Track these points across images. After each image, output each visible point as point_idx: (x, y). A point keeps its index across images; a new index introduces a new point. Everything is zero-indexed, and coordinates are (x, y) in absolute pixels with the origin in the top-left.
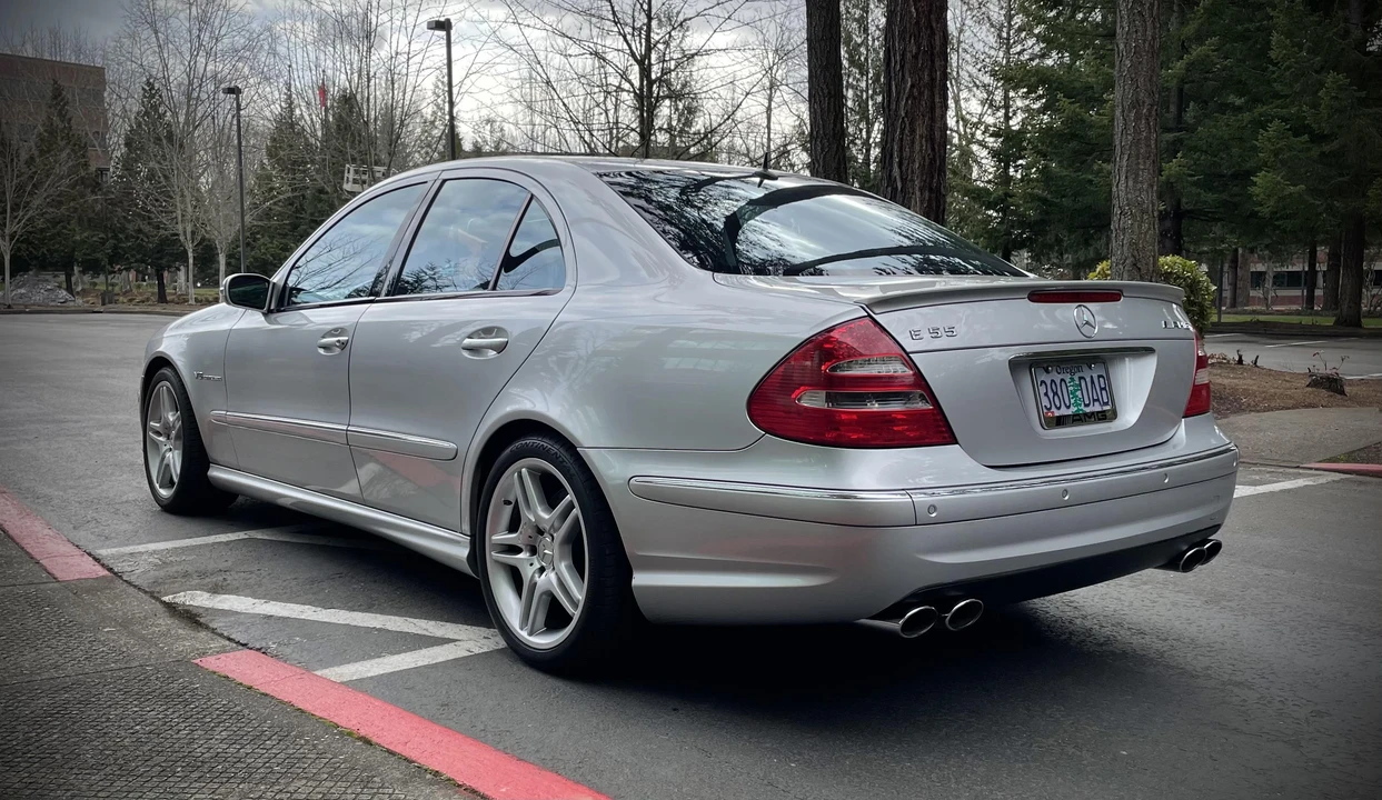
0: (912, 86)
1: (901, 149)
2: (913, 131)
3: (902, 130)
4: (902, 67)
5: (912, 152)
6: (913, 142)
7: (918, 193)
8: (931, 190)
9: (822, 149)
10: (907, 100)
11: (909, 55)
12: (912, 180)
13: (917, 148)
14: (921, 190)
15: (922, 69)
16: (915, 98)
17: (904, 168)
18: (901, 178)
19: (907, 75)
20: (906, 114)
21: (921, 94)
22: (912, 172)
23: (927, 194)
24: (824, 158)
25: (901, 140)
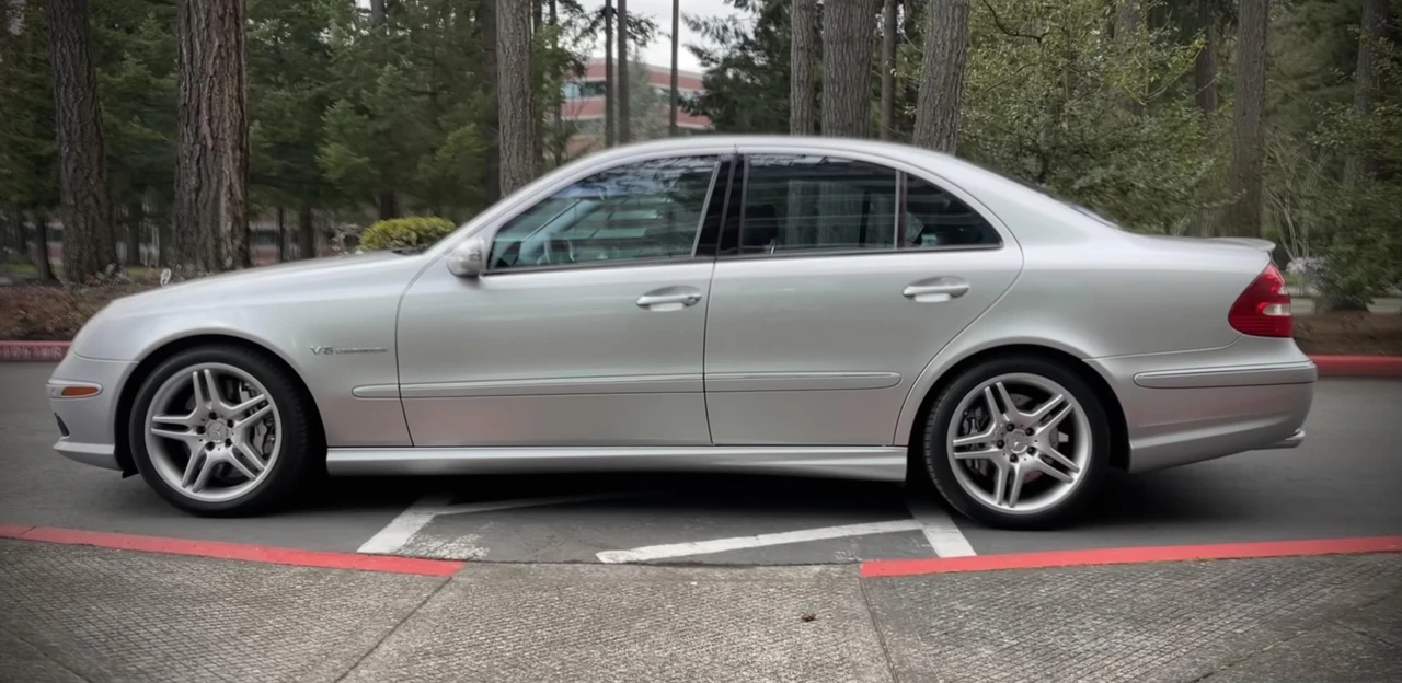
0: (220, 46)
1: (210, 108)
2: (221, 91)
3: (211, 88)
4: (208, 26)
5: (222, 111)
6: (222, 102)
7: (230, 152)
8: (241, 149)
9: (76, 99)
10: (215, 59)
11: (214, 15)
12: (223, 139)
13: (227, 109)
14: (233, 150)
15: (229, 31)
16: (222, 58)
17: (214, 126)
18: (212, 136)
19: (214, 35)
20: (215, 72)
21: (229, 55)
22: (224, 131)
23: (238, 153)
24: (79, 107)
25: (210, 98)
